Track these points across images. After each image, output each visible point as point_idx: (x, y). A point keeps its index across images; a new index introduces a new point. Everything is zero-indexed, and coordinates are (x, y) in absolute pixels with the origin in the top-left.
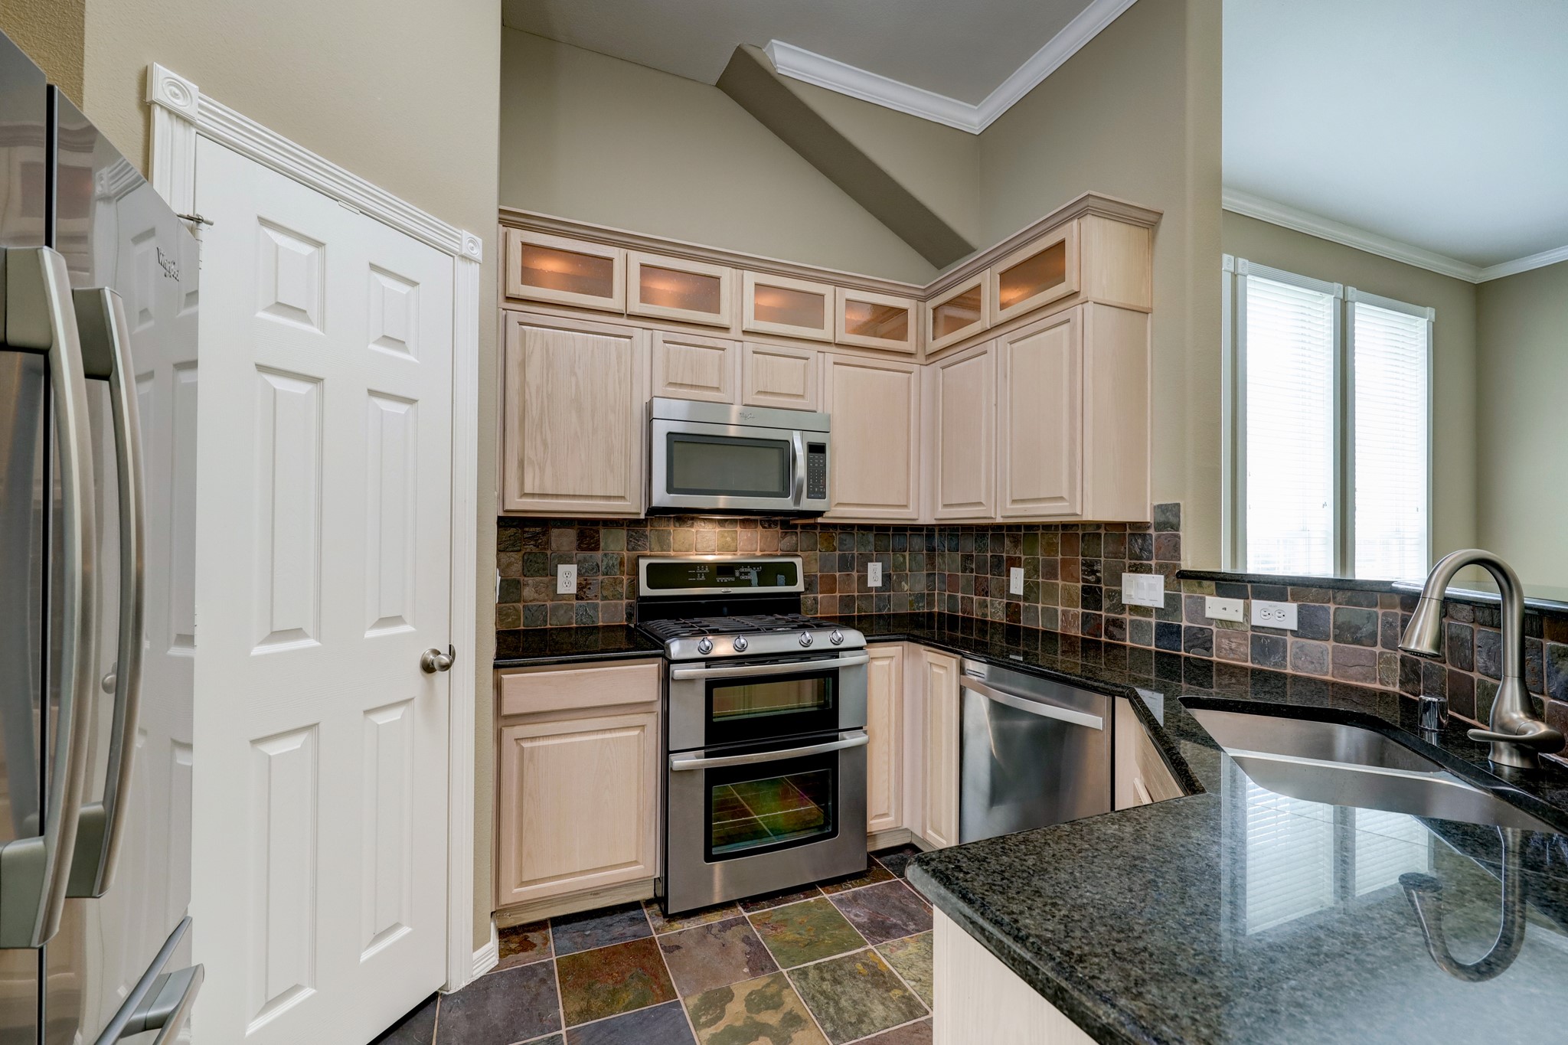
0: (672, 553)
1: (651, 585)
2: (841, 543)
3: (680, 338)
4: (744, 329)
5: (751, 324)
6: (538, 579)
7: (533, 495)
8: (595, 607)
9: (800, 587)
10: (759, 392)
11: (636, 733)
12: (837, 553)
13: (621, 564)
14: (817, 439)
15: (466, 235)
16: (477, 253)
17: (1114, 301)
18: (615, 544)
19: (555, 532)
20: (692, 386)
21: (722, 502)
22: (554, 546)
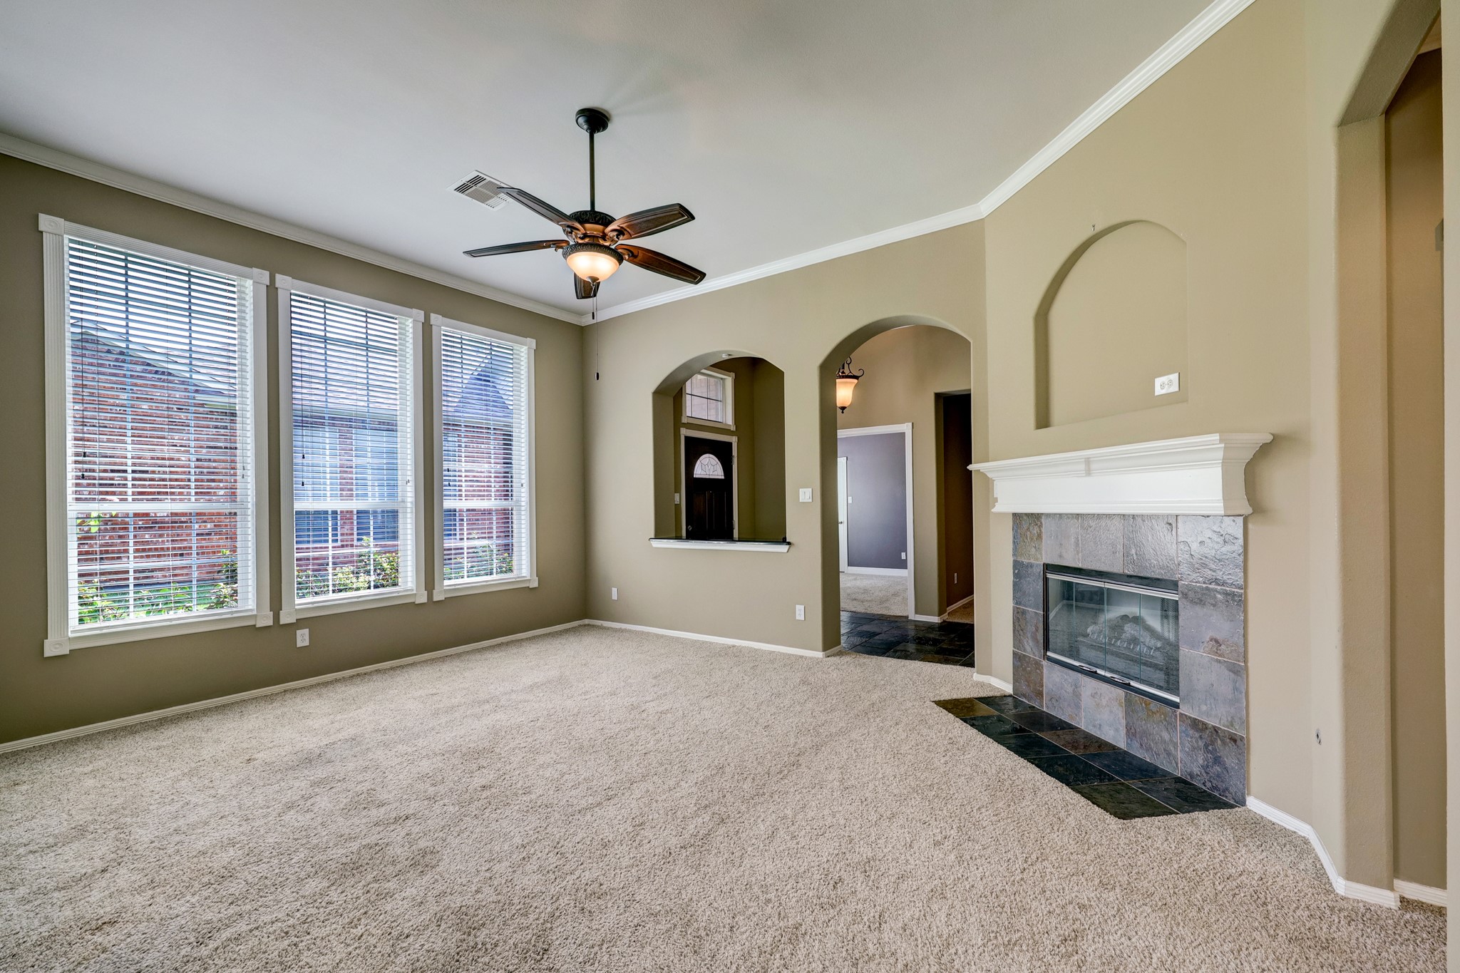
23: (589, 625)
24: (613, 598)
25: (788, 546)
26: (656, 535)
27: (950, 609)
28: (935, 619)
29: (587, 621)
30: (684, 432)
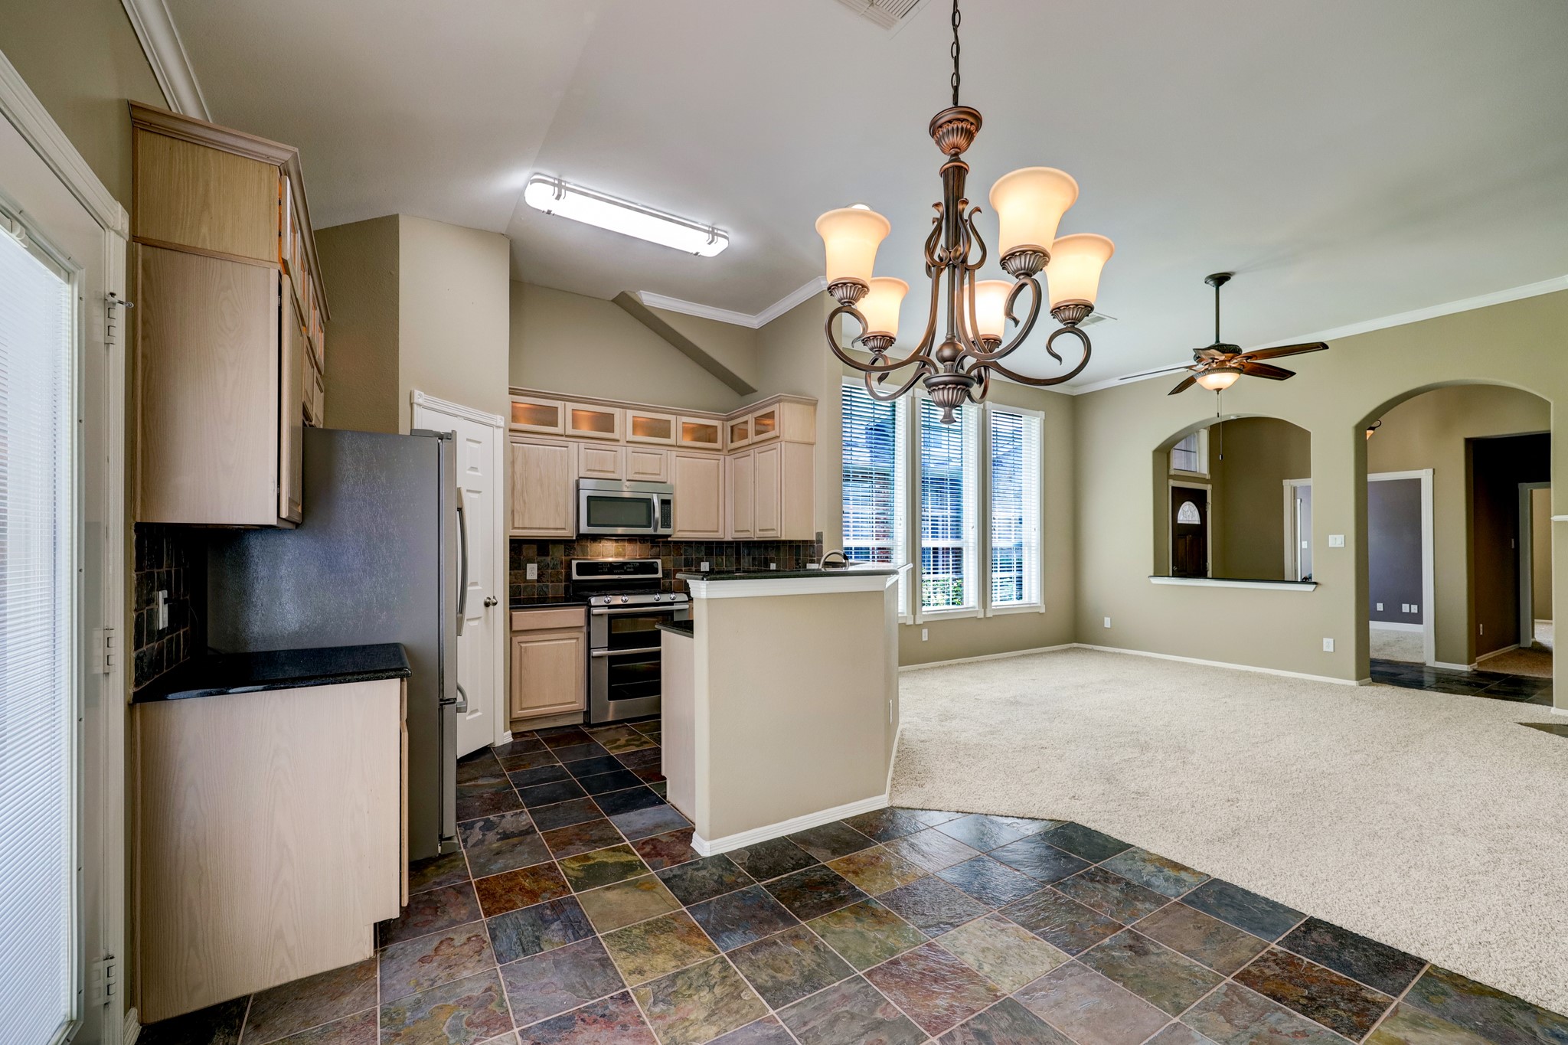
0: (589, 557)
1: (579, 574)
2: (685, 551)
3: (592, 446)
4: (627, 440)
5: (630, 437)
6: (516, 571)
7: (519, 528)
8: (547, 587)
9: (660, 575)
10: (636, 473)
11: (574, 641)
12: (683, 557)
13: (562, 563)
14: (666, 497)
15: (499, 417)
16: (502, 424)
17: (796, 439)
18: (559, 553)
19: (525, 546)
20: (600, 471)
21: (620, 531)
22: (524, 553)
23: (1078, 648)
24: (1106, 626)
25: (1315, 586)
26: (1155, 573)
27: (1480, 659)
28: (1465, 668)
29: (1075, 645)
30: (1172, 483)
